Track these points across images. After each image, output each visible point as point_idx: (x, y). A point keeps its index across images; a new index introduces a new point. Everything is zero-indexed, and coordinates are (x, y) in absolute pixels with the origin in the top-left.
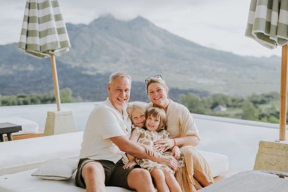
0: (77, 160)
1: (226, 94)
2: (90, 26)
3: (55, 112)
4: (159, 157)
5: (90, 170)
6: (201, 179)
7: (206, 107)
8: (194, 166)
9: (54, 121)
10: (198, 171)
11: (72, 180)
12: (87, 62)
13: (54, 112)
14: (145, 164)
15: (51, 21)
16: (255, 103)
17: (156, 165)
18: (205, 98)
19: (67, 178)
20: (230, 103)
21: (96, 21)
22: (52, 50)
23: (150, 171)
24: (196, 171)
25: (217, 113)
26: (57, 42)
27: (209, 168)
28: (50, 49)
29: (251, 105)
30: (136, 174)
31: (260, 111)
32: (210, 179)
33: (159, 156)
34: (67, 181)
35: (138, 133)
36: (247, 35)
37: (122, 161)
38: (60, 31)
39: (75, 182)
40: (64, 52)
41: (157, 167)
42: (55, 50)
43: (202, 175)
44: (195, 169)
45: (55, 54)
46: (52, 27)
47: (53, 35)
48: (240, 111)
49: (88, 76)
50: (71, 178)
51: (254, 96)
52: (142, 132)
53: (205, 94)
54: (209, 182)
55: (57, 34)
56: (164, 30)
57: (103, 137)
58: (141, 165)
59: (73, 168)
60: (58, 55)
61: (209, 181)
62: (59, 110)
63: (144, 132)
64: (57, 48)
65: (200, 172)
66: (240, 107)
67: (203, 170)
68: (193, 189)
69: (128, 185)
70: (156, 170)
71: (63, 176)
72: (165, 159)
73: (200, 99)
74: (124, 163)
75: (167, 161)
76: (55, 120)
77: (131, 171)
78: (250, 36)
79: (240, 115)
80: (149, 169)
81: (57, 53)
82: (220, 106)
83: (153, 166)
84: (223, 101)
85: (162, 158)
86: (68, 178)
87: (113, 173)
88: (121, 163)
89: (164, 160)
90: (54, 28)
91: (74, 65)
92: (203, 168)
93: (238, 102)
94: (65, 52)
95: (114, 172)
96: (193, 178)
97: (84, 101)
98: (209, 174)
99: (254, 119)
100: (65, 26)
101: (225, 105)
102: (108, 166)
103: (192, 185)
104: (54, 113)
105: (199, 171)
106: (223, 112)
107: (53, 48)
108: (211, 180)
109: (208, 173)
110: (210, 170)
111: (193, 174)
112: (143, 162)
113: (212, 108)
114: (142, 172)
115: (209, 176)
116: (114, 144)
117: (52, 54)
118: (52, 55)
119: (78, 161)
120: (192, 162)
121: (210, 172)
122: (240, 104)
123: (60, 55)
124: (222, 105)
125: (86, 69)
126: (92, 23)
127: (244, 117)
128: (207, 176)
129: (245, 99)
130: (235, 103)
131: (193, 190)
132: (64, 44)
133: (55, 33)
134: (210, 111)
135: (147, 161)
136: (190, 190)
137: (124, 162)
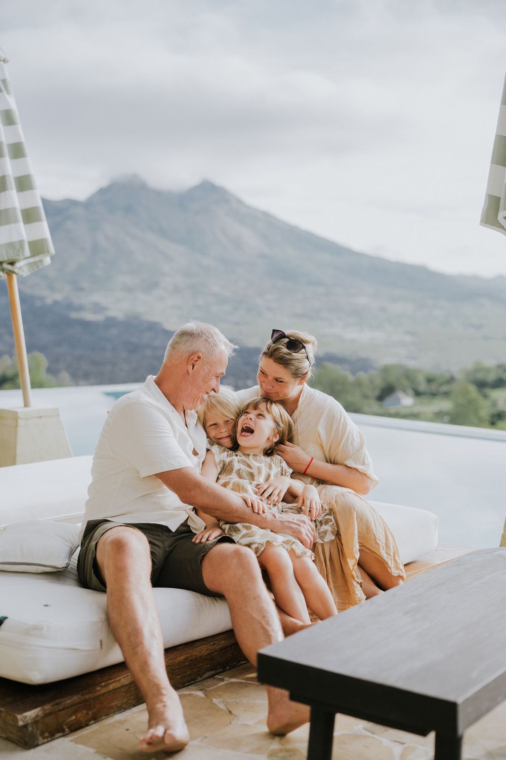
0: (80, 525)
1: (412, 364)
2: (88, 205)
3: (18, 410)
4: (273, 518)
5: (119, 546)
6: (375, 569)
7: (366, 397)
8: (359, 537)
9: (16, 433)
10: (369, 549)
11: (69, 571)
12: (82, 289)
13: (16, 410)
14: (243, 536)
15: (7, 192)
16: (482, 385)
17: (271, 538)
18: (362, 375)
19: (58, 568)
20: (423, 387)
21: (102, 192)
22: (11, 261)
23: (256, 552)
24: (365, 549)
25: (393, 410)
26: (21, 243)
27: (395, 543)
28: (6, 259)
29: (473, 390)
30: (223, 557)
31: (494, 404)
32: (397, 568)
33: (275, 516)
34: (57, 574)
35: (217, 462)
36: (486, 223)
37: (189, 526)
38: (30, 216)
39: (75, 577)
40: (38, 267)
41: (274, 543)
42: (18, 261)
43: (379, 558)
44: (361, 545)
45: (16, 271)
46: (9, 206)
47: (13, 226)
48: (445, 405)
49: (86, 324)
50: (66, 567)
51: (479, 369)
52: (228, 460)
53: (362, 365)
54: (395, 575)
55: (21, 224)
56: (266, 214)
57: (139, 472)
58: (235, 537)
59: (70, 545)
60: (25, 273)
61: (395, 572)
62: (26, 404)
63: (231, 458)
64: (22, 257)
65: (374, 552)
66: (446, 394)
67: (381, 548)
68: (357, 592)
69: (205, 585)
70: (271, 551)
71: (47, 564)
72: (289, 522)
73: (351, 378)
74: (194, 531)
75: (294, 526)
76: (19, 429)
77: (211, 551)
78: (492, 225)
79: (447, 414)
80: (254, 546)
81: (22, 267)
82: (400, 394)
83: (264, 541)
84: (406, 383)
85: (281, 519)
86: (60, 567)
87: (168, 557)
88: (185, 531)
89: (286, 524)
90: (14, 209)
91: (51, 297)
92: (382, 541)
93: (441, 384)
94: (41, 267)
95: (171, 552)
96: (356, 566)
97: (77, 385)
98: (394, 556)
99: (479, 423)
100: (40, 204)
101: (411, 392)
102: (156, 539)
103: (355, 583)
104: (16, 413)
105: (372, 549)
106: (405, 407)
107: (12, 257)
108: (402, 571)
109: (392, 555)
110: (396, 548)
111: (357, 556)
112: (239, 530)
113: (381, 398)
114: (237, 553)
115: (395, 560)
116: (165, 487)
117: (10, 271)
118: (10, 273)
119: (81, 527)
120: (356, 527)
121: (398, 552)
122: (445, 388)
123: (29, 273)
124: (405, 391)
125: (80, 308)
126: (93, 196)
127: (456, 418)
128: (391, 562)
129: (459, 376)
130: (434, 387)
131: (357, 595)
132: (38, 248)
133: (16, 221)
134: (375, 406)
135: (247, 528)
136: (350, 594)
137: (195, 529)
